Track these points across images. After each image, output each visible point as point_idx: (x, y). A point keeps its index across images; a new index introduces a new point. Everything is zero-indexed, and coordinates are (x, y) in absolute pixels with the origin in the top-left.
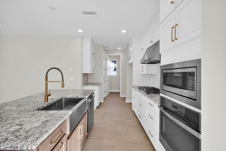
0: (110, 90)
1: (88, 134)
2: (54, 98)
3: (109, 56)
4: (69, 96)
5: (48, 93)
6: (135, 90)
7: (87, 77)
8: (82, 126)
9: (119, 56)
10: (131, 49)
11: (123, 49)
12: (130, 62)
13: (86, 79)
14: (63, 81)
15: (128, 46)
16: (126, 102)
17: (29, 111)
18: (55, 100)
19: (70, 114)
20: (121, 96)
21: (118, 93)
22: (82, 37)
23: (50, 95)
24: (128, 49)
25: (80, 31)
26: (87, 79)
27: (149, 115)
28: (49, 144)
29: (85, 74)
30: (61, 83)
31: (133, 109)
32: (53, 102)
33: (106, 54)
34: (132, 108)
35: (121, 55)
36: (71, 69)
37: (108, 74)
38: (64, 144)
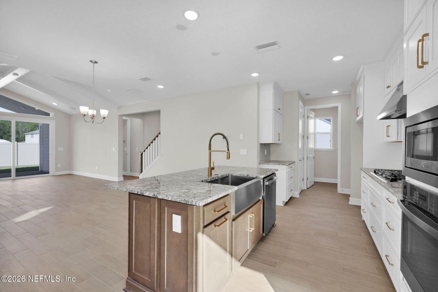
0: (314, 177)
1: (264, 235)
2: (218, 173)
3: (313, 110)
4: (237, 173)
5: (212, 166)
6: (366, 176)
7: (267, 151)
8: (253, 215)
9: (336, 108)
10: (360, 89)
11: (343, 92)
12: (358, 118)
13: (266, 153)
14: (228, 150)
15: (355, 84)
16: (350, 203)
17: (194, 182)
18: (219, 176)
19: (235, 190)
20: (340, 190)
21: (335, 185)
22: (258, 84)
23: (213, 169)
24: (356, 91)
25: (255, 75)
26: (269, 153)
27: (387, 223)
28: (213, 212)
29: (265, 144)
30: (226, 153)
31: (364, 218)
32: (217, 178)
33: (306, 108)
34: (362, 216)
35: (340, 105)
36: (241, 137)
37: (311, 145)
38: (228, 221)
